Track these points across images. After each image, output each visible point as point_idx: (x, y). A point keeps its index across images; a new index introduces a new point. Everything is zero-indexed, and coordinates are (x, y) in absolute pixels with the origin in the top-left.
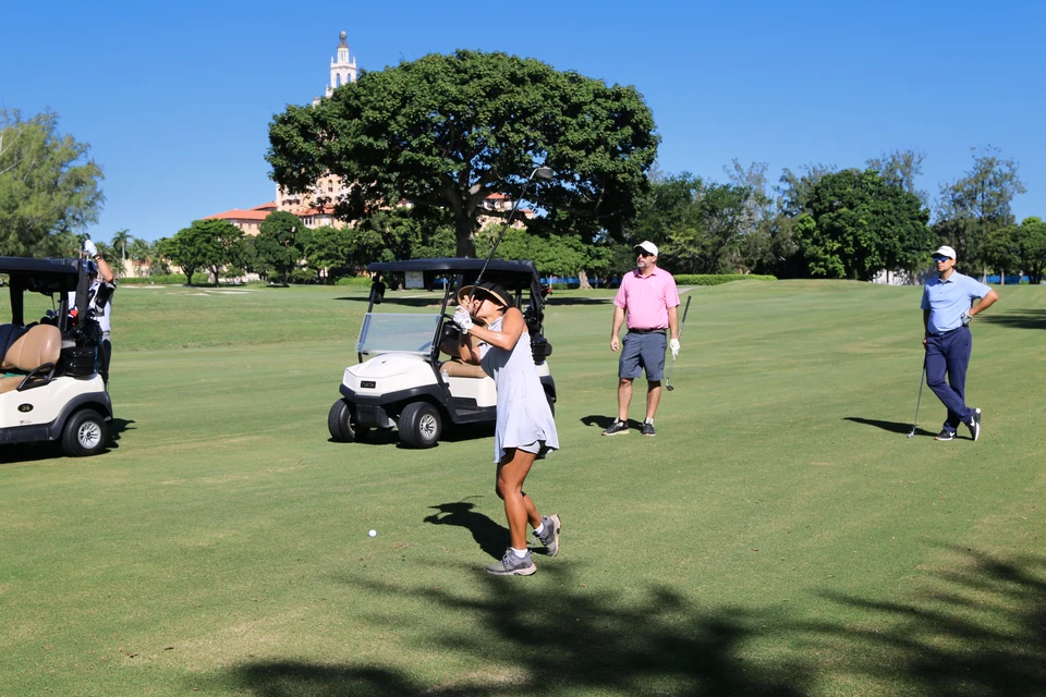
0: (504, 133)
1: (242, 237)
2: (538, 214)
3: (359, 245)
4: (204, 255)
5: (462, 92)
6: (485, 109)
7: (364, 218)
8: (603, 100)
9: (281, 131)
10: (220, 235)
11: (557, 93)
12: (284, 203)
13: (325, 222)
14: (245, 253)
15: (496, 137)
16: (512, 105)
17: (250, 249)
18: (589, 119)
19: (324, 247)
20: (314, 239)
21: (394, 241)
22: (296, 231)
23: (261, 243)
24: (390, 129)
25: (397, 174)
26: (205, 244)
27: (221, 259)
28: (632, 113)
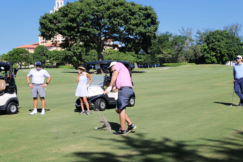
0: (112, 21)
1: (28, 53)
2: (122, 46)
3: (66, 56)
4: (17, 59)
5: (99, 9)
6: (106, 14)
7: (69, 47)
8: (142, 11)
9: (43, 21)
10: (22, 53)
11: (128, 9)
12: (41, 43)
13: (55, 48)
14: (30, 59)
15: (109, 22)
16: (114, 12)
17: (31, 57)
18: (137, 16)
19: (54, 56)
20: (52, 54)
21: (77, 55)
22: (46, 51)
23: (35, 55)
24: (77, 20)
25: (79, 34)
26: (17, 56)
27: (22, 60)
28: (151, 14)
